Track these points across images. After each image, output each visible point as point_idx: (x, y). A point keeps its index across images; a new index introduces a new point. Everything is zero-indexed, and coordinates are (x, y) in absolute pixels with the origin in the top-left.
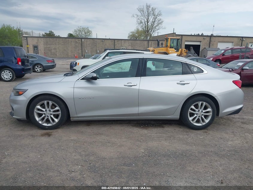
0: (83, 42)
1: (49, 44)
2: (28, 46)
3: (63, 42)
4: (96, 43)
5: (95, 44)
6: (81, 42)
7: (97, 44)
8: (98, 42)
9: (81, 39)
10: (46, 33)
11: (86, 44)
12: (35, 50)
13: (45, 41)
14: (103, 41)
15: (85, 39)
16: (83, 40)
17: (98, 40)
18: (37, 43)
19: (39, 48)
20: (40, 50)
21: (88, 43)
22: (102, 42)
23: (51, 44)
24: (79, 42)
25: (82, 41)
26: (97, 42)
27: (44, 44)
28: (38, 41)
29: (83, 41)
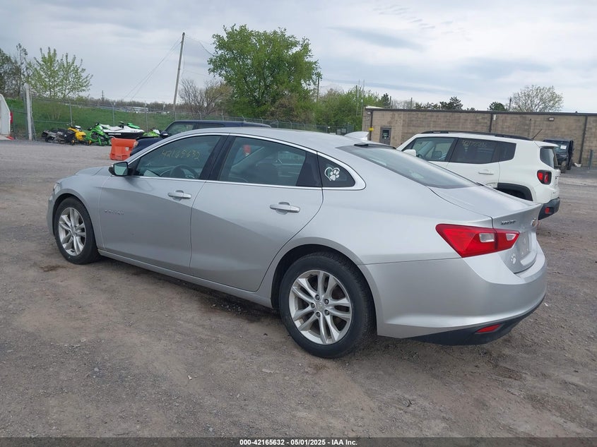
0: (493, 123)
1: (413, 126)
2: (372, 129)
3: (446, 122)
4: (529, 125)
5: (526, 127)
6: (489, 123)
7: (532, 128)
8: (535, 121)
9: (490, 115)
10: (442, 103)
11: (503, 128)
12: (383, 137)
13: (407, 120)
14: (550, 119)
15: (500, 115)
16: (495, 116)
17: (536, 116)
18: (390, 123)
19: (392, 134)
20: (394, 138)
21: (508, 124)
22: (548, 123)
23: (418, 127)
24: (486, 121)
25: (492, 118)
26: (532, 122)
27: (403, 126)
28: (392, 118)
29: (494, 119)
